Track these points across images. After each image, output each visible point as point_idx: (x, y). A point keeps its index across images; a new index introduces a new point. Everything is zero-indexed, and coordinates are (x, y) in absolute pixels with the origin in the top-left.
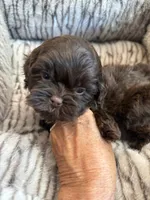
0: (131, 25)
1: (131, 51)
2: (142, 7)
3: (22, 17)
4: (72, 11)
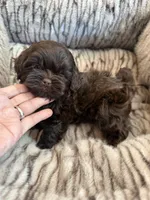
0: (123, 35)
1: (123, 59)
2: (133, 19)
3: (22, 24)
4: (68, 20)
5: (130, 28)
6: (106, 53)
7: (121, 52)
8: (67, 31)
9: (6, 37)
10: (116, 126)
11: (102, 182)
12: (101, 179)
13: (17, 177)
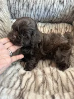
0: (67, 16)
1: (66, 28)
2: (73, 8)
3: (17, 9)
4: (40, 8)
5: (71, 12)
6: (58, 25)
7: (66, 24)
8: (39, 13)
9: (9, 16)
10: (64, 61)
11: (58, 88)
12: (57, 86)
13: (14, 84)
